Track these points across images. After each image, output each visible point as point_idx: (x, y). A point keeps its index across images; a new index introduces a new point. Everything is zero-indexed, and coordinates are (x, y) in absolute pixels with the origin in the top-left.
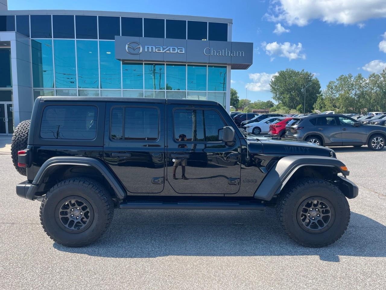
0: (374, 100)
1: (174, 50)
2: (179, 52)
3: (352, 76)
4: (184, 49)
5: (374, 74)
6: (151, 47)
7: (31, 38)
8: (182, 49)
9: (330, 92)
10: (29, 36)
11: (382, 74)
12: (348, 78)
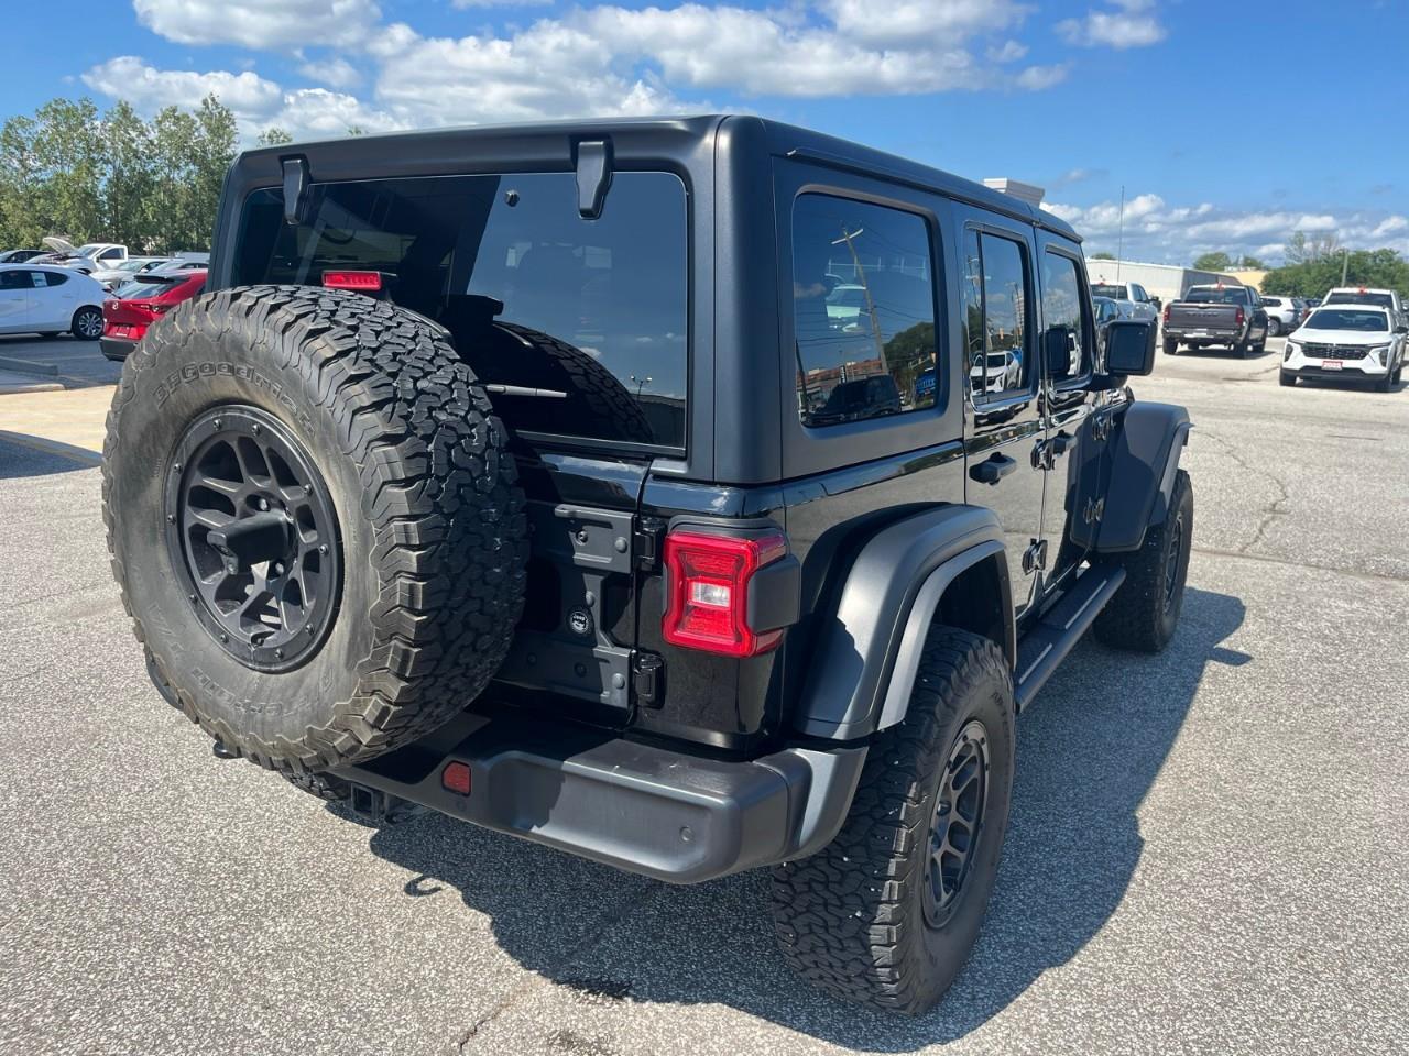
0: (187, 206)
3: (95, 109)
5: (174, 111)
9: (16, 164)
11: (200, 115)
12: (80, 112)
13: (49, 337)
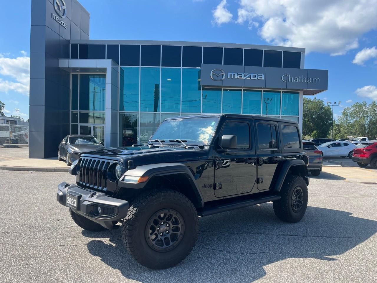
1: (254, 76)
2: (259, 79)
3: (367, 104)
4: (263, 75)
6: (230, 74)
7: (120, 65)
8: (262, 76)
9: (345, 119)
10: (119, 64)
12: (362, 105)
13: (343, 157)
